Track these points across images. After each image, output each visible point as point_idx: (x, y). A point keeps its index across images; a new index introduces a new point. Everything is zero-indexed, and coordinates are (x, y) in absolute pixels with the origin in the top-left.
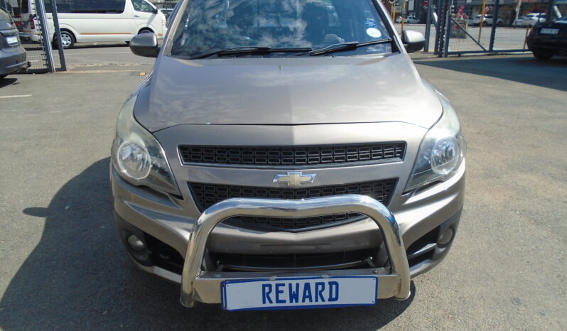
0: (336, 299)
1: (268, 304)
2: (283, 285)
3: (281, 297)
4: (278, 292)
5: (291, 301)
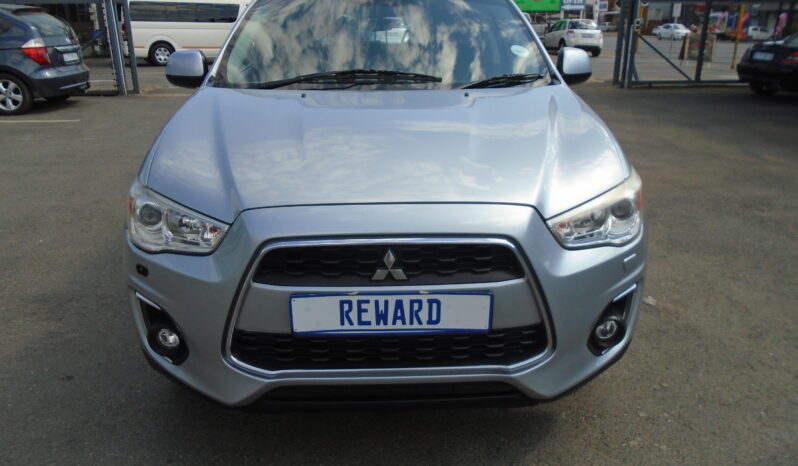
0: (438, 321)
1: (347, 326)
2: (368, 302)
3: (365, 317)
4: (361, 311)
5: (378, 323)
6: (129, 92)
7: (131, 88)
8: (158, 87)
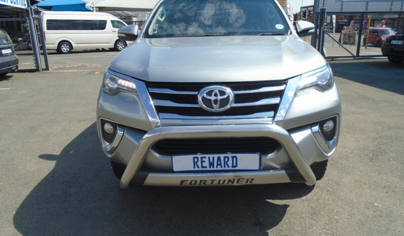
6: (43, 70)
7: (44, 67)
8: (61, 66)
